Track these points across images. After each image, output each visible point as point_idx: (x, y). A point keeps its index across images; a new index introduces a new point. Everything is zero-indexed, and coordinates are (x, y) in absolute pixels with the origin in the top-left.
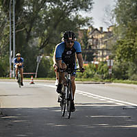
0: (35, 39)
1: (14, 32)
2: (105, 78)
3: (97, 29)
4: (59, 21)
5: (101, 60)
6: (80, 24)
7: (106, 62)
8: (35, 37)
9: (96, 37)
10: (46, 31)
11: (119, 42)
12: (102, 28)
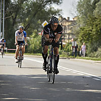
0: (19, 24)
1: (3, 18)
2: (70, 55)
3: (65, 19)
4: (37, 11)
5: (67, 42)
6: (52, 14)
7: (71, 43)
8: (20, 23)
9: (65, 24)
10: (27, 19)
11: (81, 28)
12: (69, 18)
